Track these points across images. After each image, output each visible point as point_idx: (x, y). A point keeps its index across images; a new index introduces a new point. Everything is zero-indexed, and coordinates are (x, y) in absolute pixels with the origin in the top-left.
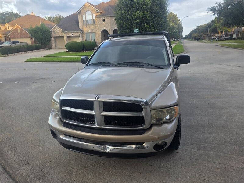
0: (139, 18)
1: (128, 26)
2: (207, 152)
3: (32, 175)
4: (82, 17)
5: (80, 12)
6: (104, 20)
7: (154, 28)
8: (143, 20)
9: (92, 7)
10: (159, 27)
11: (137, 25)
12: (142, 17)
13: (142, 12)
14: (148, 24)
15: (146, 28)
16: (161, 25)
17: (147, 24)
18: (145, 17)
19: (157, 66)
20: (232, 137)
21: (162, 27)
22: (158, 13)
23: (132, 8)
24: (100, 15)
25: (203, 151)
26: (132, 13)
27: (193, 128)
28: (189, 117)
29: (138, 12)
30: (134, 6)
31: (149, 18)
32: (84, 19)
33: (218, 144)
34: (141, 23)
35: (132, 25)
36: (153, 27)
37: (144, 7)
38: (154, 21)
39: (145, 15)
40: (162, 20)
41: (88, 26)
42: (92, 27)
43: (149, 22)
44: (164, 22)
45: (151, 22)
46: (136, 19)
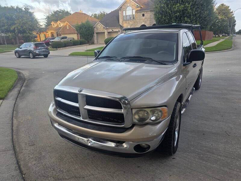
0: (179, 12)
1: (167, 20)
2: (209, 164)
3: (31, 155)
4: (123, 12)
5: (121, 8)
6: (143, 15)
8: (184, 14)
9: (133, 2)
11: (177, 18)
12: (183, 11)
13: (183, 5)
16: (205, 18)
17: (188, 17)
18: (186, 10)
19: (160, 62)
22: (202, 5)
23: (173, 1)
24: (140, 10)
25: (204, 162)
26: (172, 6)
27: (204, 134)
28: (205, 122)
29: (178, 5)
31: (190, 11)
32: (124, 15)
33: (227, 157)
34: (181, 17)
35: (171, 19)
36: (195, 21)
38: (196, 14)
39: (186, 8)
40: (206, 12)
41: (127, 22)
42: (131, 23)
43: (190, 15)
44: (208, 15)
45: (193, 15)
46: (177, 12)
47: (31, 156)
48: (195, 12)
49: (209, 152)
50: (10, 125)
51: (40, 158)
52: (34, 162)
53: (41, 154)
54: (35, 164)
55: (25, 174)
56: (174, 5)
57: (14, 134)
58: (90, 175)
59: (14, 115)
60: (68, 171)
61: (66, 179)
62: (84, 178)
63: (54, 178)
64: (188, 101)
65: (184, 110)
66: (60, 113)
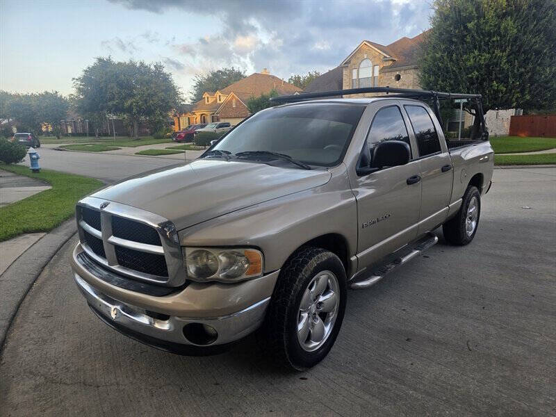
0: (478, 68)
3: (34, 334)
4: (351, 73)
5: (348, 62)
6: (398, 78)
7: (522, 92)
8: (489, 73)
9: (376, 49)
11: (472, 84)
12: (487, 66)
13: (489, 53)
14: (504, 81)
15: (497, 91)
16: (547, 82)
17: (500, 81)
18: (497, 64)
19: (300, 163)
20: (498, 390)
21: (546, 88)
22: (538, 53)
23: (463, 44)
24: (391, 67)
26: (461, 56)
27: (408, 340)
29: (476, 53)
30: (468, 39)
31: (506, 67)
32: (355, 77)
33: (429, 394)
34: (484, 80)
35: (459, 85)
36: (518, 90)
37: (495, 39)
38: (522, 74)
39: (495, 61)
40: (548, 70)
43: (507, 77)
45: (514, 76)
46: (469, 70)
47: (33, 336)
48: (518, 71)
49: (394, 377)
50: (32, 277)
51: (45, 341)
52: (31, 347)
53: (51, 333)
54: (29, 351)
55: (4, 364)
56: (466, 53)
57: (30, 293)
58: (111, 385)
59: (52, 262)
60: (78, 371)
61: (65, 384)
62: (98, 387)
63: (46, 378)
64: (397, 261)
65: (376, 278)
66: (85, 252)
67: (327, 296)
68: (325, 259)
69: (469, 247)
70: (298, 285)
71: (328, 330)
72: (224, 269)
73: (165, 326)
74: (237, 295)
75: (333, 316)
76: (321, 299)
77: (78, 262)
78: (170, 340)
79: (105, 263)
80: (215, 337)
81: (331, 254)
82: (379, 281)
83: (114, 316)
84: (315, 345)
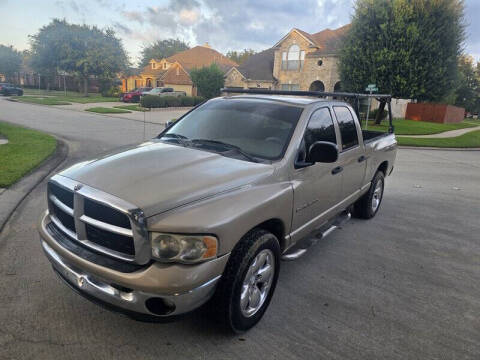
0: (386, 63)
1: (361, 78)
4: (281, 54)
5: (280, 45)
6: (320, 63)
7: (419, 86)
8: (395, 68)
9: (304, 36)
10: (431, 84)
11: (380, 75)
12: (394, 61)
13: (395, 51)
14: (405, 76)
15: (399, 84)
16: (439, 80)
17: (402, 75)
18: (401, 61)
19: (248, 156)
21: (438, 84)
22: (434, 54)
23: (376, 42)
24: (315, 54)
26: (374, 52)
27: (326, 305)
29: (385, 50)
30: (380, 38)
31: (408, 64)
32: (284, 58)
34: (390, 73)
35: (369, 75)
36: (416, 84)
37: (401, 40)
38: (420, 71)
39: (400, 58)
40: (440, 70)
41: (288, 73)
42: (295, 75)
43: (408, 72)
44: (446, 74)
45: (414, 73)
46: (379, 64)
48: (417, 68)
56: (377, 49)
64: (319, 236)
65: (303, 251)
66: (53, 223)
67: (265, 269)
68: (266, 240)
69: (373, 220)
70: (244, 264)
71: (263, 297)
72: (184, 252)
73: (129, 298)
74: (194, 273)
75: (267, 286)
76: (260, 272)
77: (47, 232)
78: (132, 309)
79: (75, 237)
80: (173, 308)
81: (270, 236)
82: (305, 253)
83: (80, 285)
84: (252, 311)
